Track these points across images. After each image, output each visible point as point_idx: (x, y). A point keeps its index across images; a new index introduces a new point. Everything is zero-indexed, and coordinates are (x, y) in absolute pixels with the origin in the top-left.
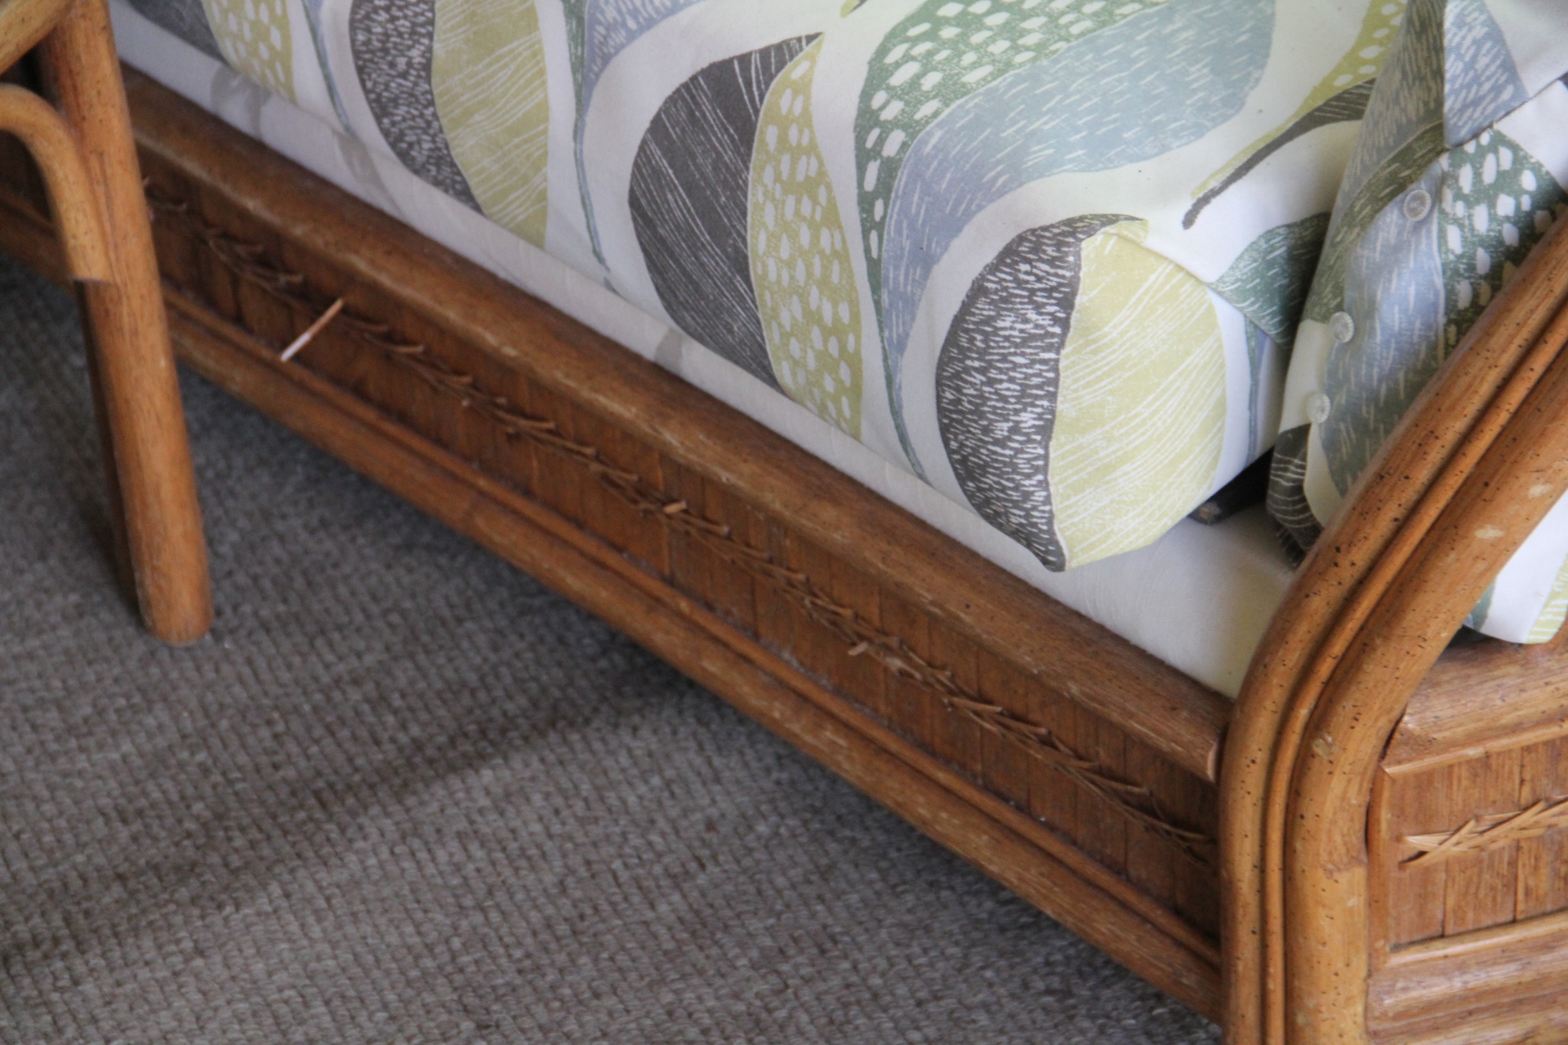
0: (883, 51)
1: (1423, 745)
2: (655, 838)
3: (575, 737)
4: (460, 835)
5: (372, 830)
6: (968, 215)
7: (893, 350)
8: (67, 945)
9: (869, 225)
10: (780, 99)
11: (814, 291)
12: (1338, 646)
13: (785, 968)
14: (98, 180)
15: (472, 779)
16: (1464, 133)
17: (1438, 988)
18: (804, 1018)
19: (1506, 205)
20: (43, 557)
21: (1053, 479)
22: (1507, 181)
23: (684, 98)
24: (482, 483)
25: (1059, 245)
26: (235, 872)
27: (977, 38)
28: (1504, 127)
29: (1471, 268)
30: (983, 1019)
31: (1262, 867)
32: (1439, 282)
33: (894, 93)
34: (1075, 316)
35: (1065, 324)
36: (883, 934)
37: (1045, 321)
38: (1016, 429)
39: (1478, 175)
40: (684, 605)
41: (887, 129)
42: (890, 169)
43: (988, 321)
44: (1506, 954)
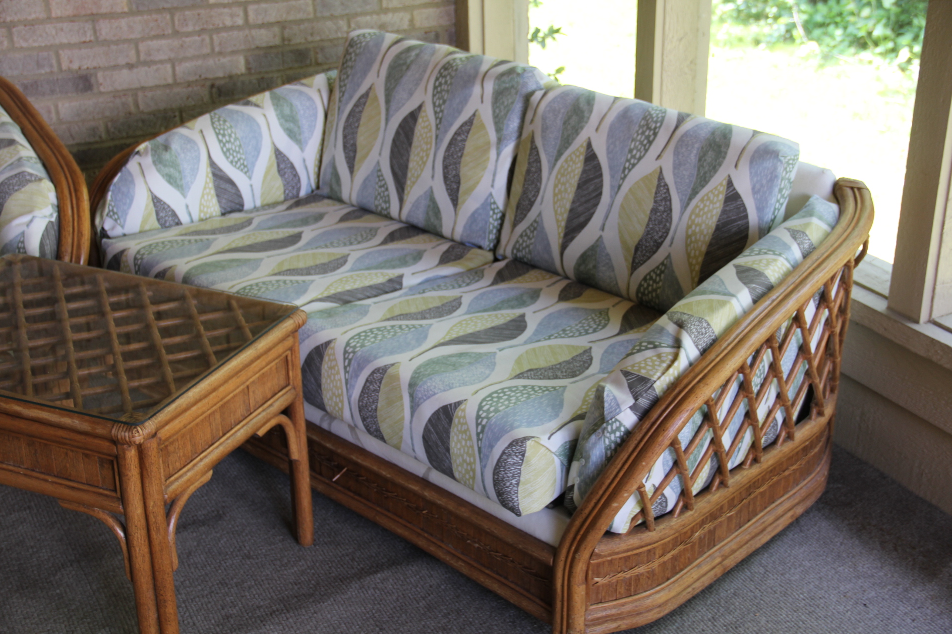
0: (481, 403)
1: (599, 556)
2: (418, 589)
3: (399, 567)
4: (373, 588)
5: (353, 587)
6: (501, 436)
7: (483, 467)
8: (285, 611)
9: (479, 439)
10: (459, 413)
11: (465, 455)
12: (582, 532)
13: (450, 617)
14: (298, 437)
15: (375, 576)
16: (609, 418)
17: (600, 614)
18: (454, 627)
19: (618, 434)
20: (274, 528)
21: (519, 495)
22: (618, 429)
23: (436, 414)
24: (378, 509)
25: (522, 442)
26: (322, 596)
27: (501, 401)
28: (618, 417)
29: (610, 448)
30: (496, 628)
31: (563, 586)
32: (604, 451)
33: (484, 411)
34: (525, 459)
35: (522, 460)
36: (472, 610)
37: (518, 459)
38: (511, 484)
39: (612, 428)
40: (426, 535)
41: (483, 418)
42: (484, 427)
43: (506, 460)
44: (615, 607)
